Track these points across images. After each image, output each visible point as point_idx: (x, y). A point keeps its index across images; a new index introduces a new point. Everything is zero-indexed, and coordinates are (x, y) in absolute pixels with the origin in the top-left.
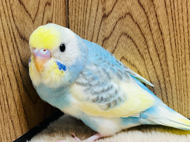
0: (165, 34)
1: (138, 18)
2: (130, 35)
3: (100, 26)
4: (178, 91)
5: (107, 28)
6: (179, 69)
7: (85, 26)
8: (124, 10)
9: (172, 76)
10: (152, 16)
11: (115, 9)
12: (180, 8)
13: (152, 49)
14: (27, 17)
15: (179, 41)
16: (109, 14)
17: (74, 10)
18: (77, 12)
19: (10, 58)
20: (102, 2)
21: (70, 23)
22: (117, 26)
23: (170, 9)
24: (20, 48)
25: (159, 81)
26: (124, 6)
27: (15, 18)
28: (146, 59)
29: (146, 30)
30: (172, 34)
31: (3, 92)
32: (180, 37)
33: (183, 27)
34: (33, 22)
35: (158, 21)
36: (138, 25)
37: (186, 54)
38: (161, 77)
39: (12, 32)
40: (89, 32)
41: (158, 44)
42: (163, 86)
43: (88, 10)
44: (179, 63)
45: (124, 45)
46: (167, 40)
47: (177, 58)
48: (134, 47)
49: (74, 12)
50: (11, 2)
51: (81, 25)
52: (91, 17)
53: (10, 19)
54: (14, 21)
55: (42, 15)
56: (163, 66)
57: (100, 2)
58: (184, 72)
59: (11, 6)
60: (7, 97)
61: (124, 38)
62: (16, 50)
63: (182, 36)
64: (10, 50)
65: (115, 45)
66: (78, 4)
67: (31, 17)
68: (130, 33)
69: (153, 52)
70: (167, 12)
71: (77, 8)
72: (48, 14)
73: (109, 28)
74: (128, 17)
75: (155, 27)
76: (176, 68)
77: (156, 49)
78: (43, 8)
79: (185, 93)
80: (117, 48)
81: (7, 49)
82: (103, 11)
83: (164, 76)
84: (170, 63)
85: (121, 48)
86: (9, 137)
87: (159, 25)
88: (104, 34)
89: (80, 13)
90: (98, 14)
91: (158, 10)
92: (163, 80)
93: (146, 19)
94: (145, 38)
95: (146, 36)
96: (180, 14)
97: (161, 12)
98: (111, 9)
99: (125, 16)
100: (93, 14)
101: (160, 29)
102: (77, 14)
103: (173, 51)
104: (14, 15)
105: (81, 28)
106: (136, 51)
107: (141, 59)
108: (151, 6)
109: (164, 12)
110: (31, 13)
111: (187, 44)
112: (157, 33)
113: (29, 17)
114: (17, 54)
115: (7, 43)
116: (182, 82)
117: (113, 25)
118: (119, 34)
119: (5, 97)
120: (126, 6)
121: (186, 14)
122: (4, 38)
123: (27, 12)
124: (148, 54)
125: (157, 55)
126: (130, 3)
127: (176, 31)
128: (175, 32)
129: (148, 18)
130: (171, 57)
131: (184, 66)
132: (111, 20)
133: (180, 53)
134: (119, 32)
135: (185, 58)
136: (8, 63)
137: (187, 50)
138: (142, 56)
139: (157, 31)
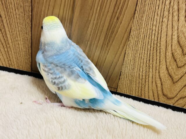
0: (3, 17)
4: (15, 54)
9: (11, 44)
12: (10, 1)
15: (12, 23)
25: (3, 47)
30: (7, 18)
33: (13, 14)
37: (17, 32)
38: (4, 44)
42: (6, 49)
44: (13, 36)
46: (5, 21)
47: (12, 33)
56: (5, 37)
58: (17, 42)
63: (13, 20)
70: (2, 3)
76: (12, 39)
79: (20, 55)
83: (6, 44)
84: (8, 36)
92: (6, 46)
111: (17, 25)
116: (17, 48)
121: (14, 6)
128: (9, 17)
130: (9, 32)
131: (16, 38)
133: (14, 30)
135: (17, 33)
137: (17, 29)
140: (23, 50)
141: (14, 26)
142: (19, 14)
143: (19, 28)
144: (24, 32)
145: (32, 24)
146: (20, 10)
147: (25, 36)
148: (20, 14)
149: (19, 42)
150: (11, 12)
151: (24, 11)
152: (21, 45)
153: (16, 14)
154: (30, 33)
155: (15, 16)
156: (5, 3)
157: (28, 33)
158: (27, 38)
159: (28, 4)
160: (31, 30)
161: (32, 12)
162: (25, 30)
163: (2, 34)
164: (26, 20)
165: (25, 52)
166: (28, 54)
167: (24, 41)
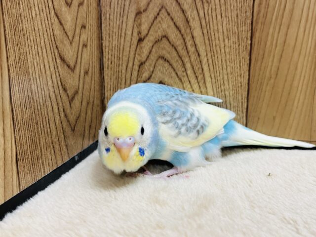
0: (202, 55)
1: (174, 40)
2: (167, 59)
3: (136, 50)
5: (143, 52)
6: (218, 91)
7: (120, 51)
8: (160, 33)
10: (188, 38)
11: (150, 33)
12: (216, 28)
13: (190, 72)
14: (65, 39)
15: (217, 62)
16: (144, 38)
17: (107, 35)
18: (111, 37)
19: (52, 78)
20: (137, 26)
21: (104, 49)
22: (154, 50)
23: (206, 30)
24: (60, 69)
26: (159, 29)
27: (56, 38)
28: (185, 82)
29: (183, 52)
30: (209, 55)
31: (46, 114)
32: (218, 57)
33: (220, 48)
34: (71, 43)
35: (194, 42)
36: (175, 48)
37: (224, 75)
39: (53, 51)
40: (124, 57)
41: (195, 66)
43: (123, 35)
44: (217, 84)
45: (161, 69)
46: (204, 61)
47: (215, 79)
48: (172, 70)
49: (107, 37)
50: (52, 21)
51: (116, 51)
52: (126, 41)
53: (51, 38)
54: (55, 40)
55: (78, 38)
56: (202, 88)
57: (135, 26)
58: (223, 93)
59: (52, 24)
60: (49, 120)
61: (161, 61)
62: (57, 70)
63: (220, 57)
64: (52, 70)
65: (152, 69)
66: (112, 29)
67: (69, 39)
68: (167, 56)
69: (191, 75)
70: (203, 33)
71: (111, 33)
72: (84, 37)
73: (145, 52)
74: (164, 40)
75: (192, 49)
76: (215, 89)
77: (194, 71)
78: (80, 30)
80: (154, 72)
81: (49, 69)
82: (138, 34)
84: (208, 85)
85: (158, 72)
86: (51, 164)
87: (196, 47)
88: (141, 59)
89: (114, 37)
90: (133, 38)
91: (194, 31)
93: (182, 41)
94: (182, 61)
95: (183, 59)
96: (216, 35)
97: (197, 33)
98: (147, 32)
99: (161, 39)
100: (128, 38)
101: (197, 51)
102: (111, 39)
103: (211, 72)
104: (55, 34)
105: (116, 53)
106: (174, 74)
107: (179, 83)
108: (187, 28)
109: (201, 33)
111: (225, 64)
112: (194, 55)
113: (67, 38)
114: (58, 75)
115: (49, 62)
117: (149, 48)
118: (156, 58)
119: (47, 119)
120: (161, 29)
121: (222, 34)
122: (46, 57)
123: (65, 33)
124: (186, 77)
125: (195, 78)
126: (166, 26)
127: (214, 52)
128: (212, 53)
129: (184, 39)
130: (210, 79)
131: (222, 87)
132: (147, 45)
133: (218, 74)
134: (156, 55)
135: (223, 78)
136: (50, 83)
137: (225, 71)
138: (180, 79)
139: (194, 53)
140: (232, 106)
141: (219, 67)
142: (230, 46)
143: (228, 68)
144: (236, 74)
145: (250, 59)
146: (232, 40)
147: (237, 81)
148: (232, 45)
149: (227, 93)
150: (216, 46)
151: (238, 39)
152: (230, 96)
153: (225, 47)
154: (247, 73)
155: (223, 51)
156: (208, 32)
157: (242, 75)
158: (241, 83)
159: (246, 28)
160: (248, 69)
161: (251, 40)
162: (238, 70)
163: (197, 84)
164: (241, 55)
165: (236, 108)
166: (241, 110)
167: (235, 89)
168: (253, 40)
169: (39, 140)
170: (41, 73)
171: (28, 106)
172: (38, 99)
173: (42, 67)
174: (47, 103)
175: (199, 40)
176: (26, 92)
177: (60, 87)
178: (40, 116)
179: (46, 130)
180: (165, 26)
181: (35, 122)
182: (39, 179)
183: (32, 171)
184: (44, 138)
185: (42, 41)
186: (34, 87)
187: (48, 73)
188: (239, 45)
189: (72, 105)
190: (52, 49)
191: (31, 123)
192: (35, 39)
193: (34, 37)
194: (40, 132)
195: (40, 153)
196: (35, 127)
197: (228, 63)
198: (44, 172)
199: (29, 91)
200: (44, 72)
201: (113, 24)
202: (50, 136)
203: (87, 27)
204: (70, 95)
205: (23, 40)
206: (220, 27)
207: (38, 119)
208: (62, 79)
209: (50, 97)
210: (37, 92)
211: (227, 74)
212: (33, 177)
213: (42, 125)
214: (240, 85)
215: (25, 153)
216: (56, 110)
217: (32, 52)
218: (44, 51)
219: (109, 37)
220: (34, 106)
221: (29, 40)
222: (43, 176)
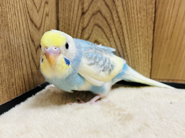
1: (105, 14)
2: (100, 26)
3: (80, 20)
4: (133, 62)
6: (133, 46)
7: (70, 20)
8: (96, 9)
9: (128, 51)
10: (114, 13)
11: (90, 9)
12: (132, 6)
13: (115, 34)
14: (34, 8)
15: (132, 28)
16: (86, 12)
17: (62, 10)
18: (64, 11)
19: (24, 32)
20: (81, 4)
21: (60, 19)
22: (92, 20)
23: (126, 7)
24: (30, 27)
26: (95, 6)
27: (28, 6)
28: (111, 41)
29: (111, 22)
30: (128, 24)
31: (19, 55)
33: (135, 19)
34: (38, 12)
35: (118, 15)
36: (106, 19)
37: (137, 37)
40: (72, 24)
41: (118, 30)
43: (72, 10)
44: (132, 42)
45: (96, 32)
46: (124, 27)
47: (131, 39)
48: (103, 33)
51: (68, 20)
52: (74, 14)
53: (24, 5)
54: (27, 7)
55: (43, 9)
56: (122, 45)
58: (136, 48)
60: (21, 59)
61: (96, 27)
62: (28, 27)
63: (134, 25)
65: (90, 32)
66: (65, 6)
67: (37, 9)
68: (101, 24)
69: (116, 37)
70: (124, 10)
71: (65, 9)
72: (47, 9)
73: (86, 21)
74: (99, 14)
75: (116, 20)
76: (131, 46)
77: (117, 34)
78: (44, 5)
79: (138, 63)
80: (91, 35)
81: (22, 25)
82: (82, 10)
83: (123, 52)
85: (94, 35)
87: (119, 18)
88: (83, 25)
89: (67, 12)
90: (79, 13)
91: (118, 8)
93: (110, 14)
95: (110, 26)
96: (133, 11)
97: (120, 9)
98: (87, 8)
99: (97, 13)
100: (75, 12)
101: (120, 21)
102: (64, 13)
103: (129, 35)
104: (27, 4)
105: (67, 22)
106: (104, 36)
107: (108, 42)
108: (113, 6)
109: (122, 9)
110: (37, 5)
112: (118, 24)
113: (35, 8)
114: (28, 31)
116: (135, 55)
117: (89, 19)
118: (93, 25)
119: (20, 59)
120: (97, 6)
121: (136, 10)
122: (20, 17)
123: (35, 4)
124: (112, 38)
125: (118, 38)
128: (130, 23)
129: (111, 13)
130: (128, 39)
131: (136, 44)
132: (87, 17)
133: (133, 36)
134: (93, 23)
135: (136, 39)
136: (23, 35)
137: (138, 34)
138: (108, 39)
139: (117, 22)
140: (142, 57)
141: (134, 32)
142: (141, 18)
143: (140, 32)
144: (145, 36)
145: (154, 27)
146: (142, 14)
147: (145, 41)
149: (139, 48)
150: (132, 18)
152: (141, 50)
153: (138, 18)
154: (152, 36)
155: (136, 21)
156: (127, 9)
157: (149, 37)
158: (148, 42)
159: (151, 7)
162: (146, 33)
163: (119, 42)
164: (148, 24)
165: (145, 58)
166: (147, 60)
167: (144, 46)
168: (156, 14)
169: (14, 72)
170: (17, 27)
171: (7, 48)
172: (14, 45)
173: (18, 23)
174: (20, 48)
175: (121, 14)
176: (6, 38)
177: (30, 39)
178: (15, 56)
179: (19, 66)
180: (99, 4)
181: (11, 59)
182: (13, 98)
183: (8, 92)
184: (17, 71)
185: (18, 6)
186: (11, 36)
187: (22, 28)
188: (147, 17)
189: (38, 52)
190: (25, 13)
191: (9, 60)
192: (13, 4)
193: (13, 2)
194: (15, 67)
195: (14, 81)
196: (12, 63)
197: (140, 29)
198: (17, 94)
199: (8, 38)
200: (19, 27)
201: (66, 3)
202: (21, 71)
203: (49, 3)
204: (36, 45)
205: (5, 3)
206: (135, 6)
207: (14, 58)
208: (31, 34)
209: (22, 45)
210: (13, 39)
211: (139, 36)
212: (9, 96)
213: (16, 62)
214: (147, 43)
215: (4, 79)
216: (26, 54)
217: (11, 12)
218: (19, 13)
219: (63, 12)
220: (11, 48)
221: (9, 4)
222: (16, 97)
